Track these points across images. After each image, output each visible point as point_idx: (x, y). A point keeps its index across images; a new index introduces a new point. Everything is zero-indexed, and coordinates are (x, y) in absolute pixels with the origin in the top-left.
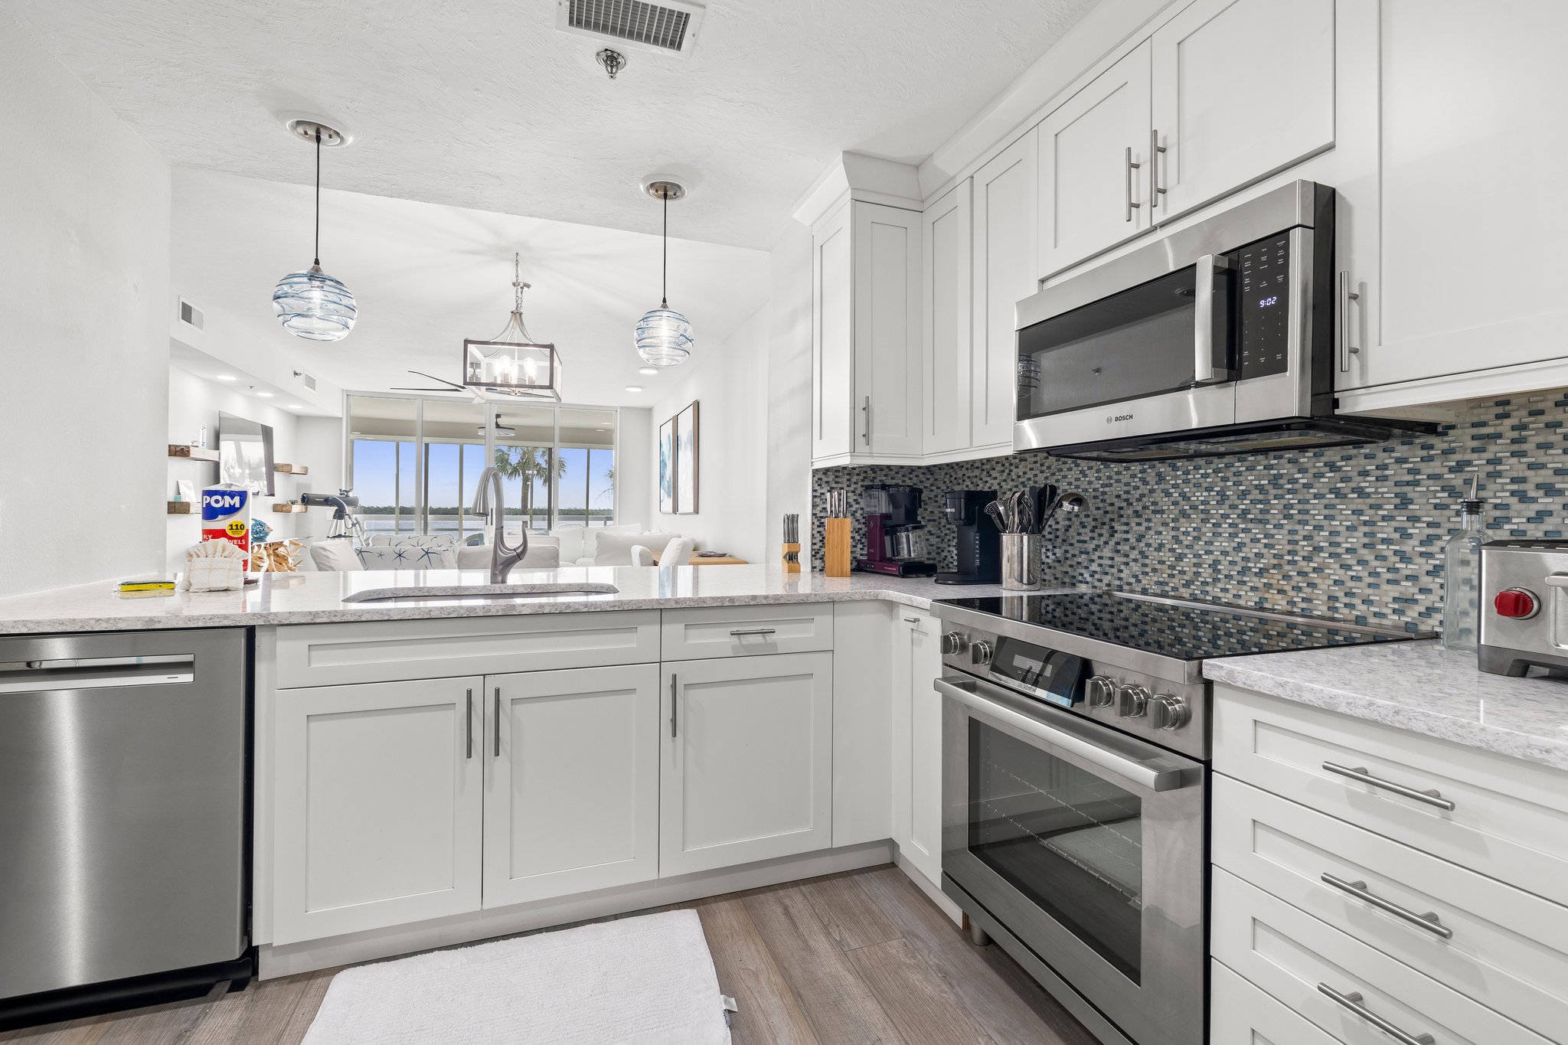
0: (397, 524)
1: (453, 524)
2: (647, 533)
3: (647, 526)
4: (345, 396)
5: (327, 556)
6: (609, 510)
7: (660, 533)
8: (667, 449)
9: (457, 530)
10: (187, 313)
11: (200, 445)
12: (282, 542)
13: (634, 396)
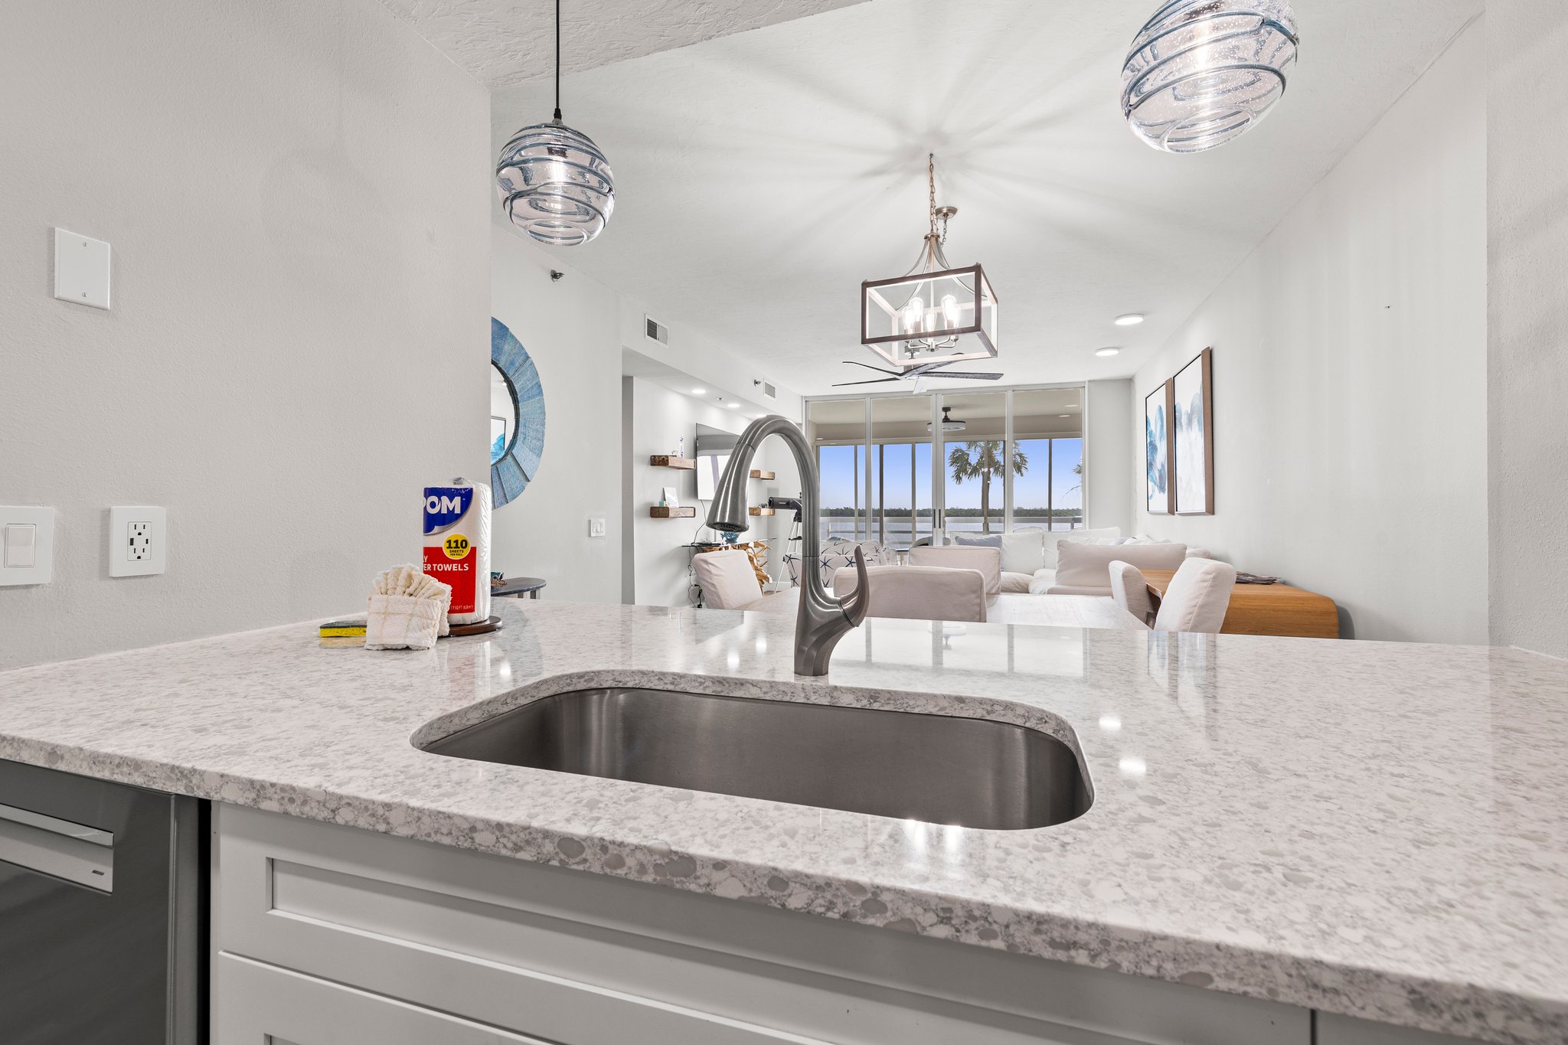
0: (857, 527)
1: (908, 526)
2: (1129, 542)
3: (1128, 529)
4: (804, 402)
5: (708, 571)
6: (1078, 510)
7: (1149, 543)
8: (1158, 427)
9: (910, 532)
10: (652, 329)
11: (679, 455)
12: (748, 544)
13: (1108, 362)
